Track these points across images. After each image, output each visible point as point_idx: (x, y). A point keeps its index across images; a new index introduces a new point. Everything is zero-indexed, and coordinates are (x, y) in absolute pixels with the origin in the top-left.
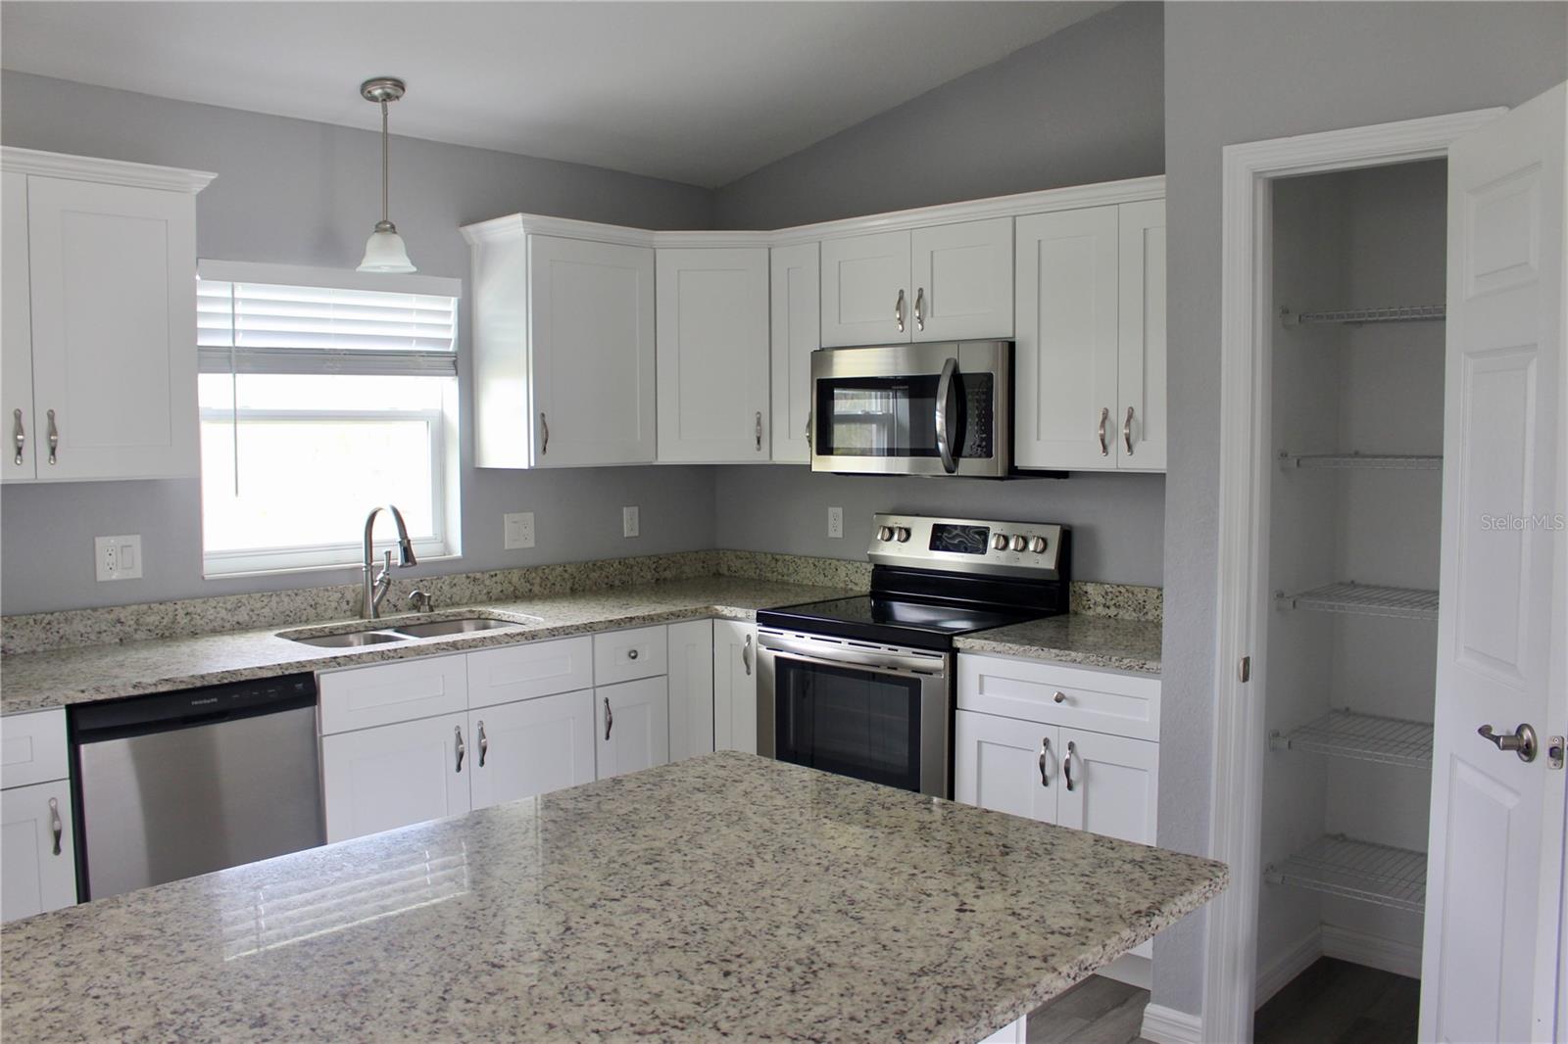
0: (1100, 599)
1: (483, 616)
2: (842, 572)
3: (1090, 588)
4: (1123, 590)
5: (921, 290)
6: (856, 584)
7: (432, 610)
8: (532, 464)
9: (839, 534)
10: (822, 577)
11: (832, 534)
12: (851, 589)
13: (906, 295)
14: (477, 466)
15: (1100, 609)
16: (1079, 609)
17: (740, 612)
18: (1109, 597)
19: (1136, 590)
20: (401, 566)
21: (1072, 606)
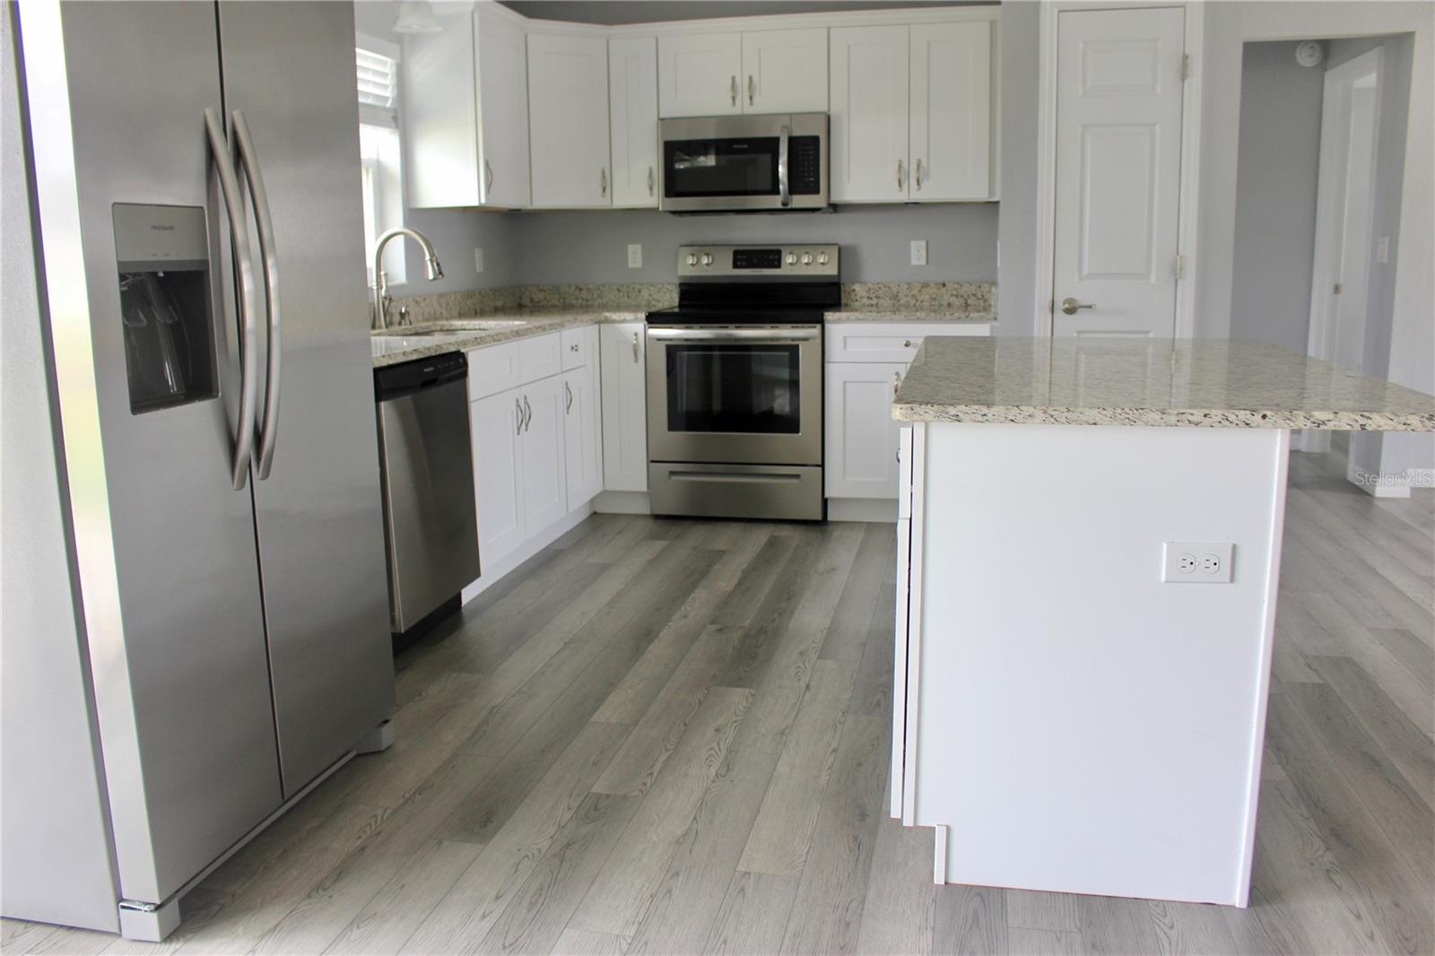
0: (865, 294)
1: (444, 329)
2: (645, 294)
3: (857, 287)
4: (880, 286)
5: (751, 78)
6: (658, 301)
7: (411, 323)
8: (483, 201)
9: (639, 264)
10: (626, 299)
11: (631, 265)
12: (654, 306)
13: (738, 81)
14: (412, 206)
15: (865, 301)
16: (850, 302)
17: (629, 316)
18: (872, 291)
19: (892, 286)
20: (434, 279)
21: (844, 301)
